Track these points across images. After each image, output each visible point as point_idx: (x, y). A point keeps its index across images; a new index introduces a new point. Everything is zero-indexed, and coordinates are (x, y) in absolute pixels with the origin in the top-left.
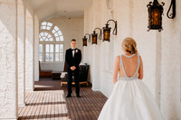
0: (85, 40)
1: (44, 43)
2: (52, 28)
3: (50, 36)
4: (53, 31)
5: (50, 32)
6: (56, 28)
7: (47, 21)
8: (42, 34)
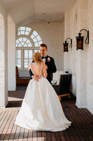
0: (66, 45)
1: (23, 49)
2: (31, 33)
3: (28, 41)
4: (32, 37)
5: (28, 37)
6: (35, 33)
7: (26, 26)
8: (21, 39)
